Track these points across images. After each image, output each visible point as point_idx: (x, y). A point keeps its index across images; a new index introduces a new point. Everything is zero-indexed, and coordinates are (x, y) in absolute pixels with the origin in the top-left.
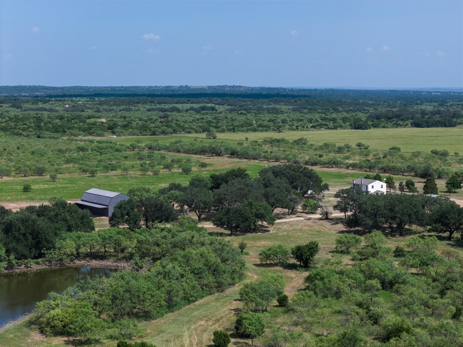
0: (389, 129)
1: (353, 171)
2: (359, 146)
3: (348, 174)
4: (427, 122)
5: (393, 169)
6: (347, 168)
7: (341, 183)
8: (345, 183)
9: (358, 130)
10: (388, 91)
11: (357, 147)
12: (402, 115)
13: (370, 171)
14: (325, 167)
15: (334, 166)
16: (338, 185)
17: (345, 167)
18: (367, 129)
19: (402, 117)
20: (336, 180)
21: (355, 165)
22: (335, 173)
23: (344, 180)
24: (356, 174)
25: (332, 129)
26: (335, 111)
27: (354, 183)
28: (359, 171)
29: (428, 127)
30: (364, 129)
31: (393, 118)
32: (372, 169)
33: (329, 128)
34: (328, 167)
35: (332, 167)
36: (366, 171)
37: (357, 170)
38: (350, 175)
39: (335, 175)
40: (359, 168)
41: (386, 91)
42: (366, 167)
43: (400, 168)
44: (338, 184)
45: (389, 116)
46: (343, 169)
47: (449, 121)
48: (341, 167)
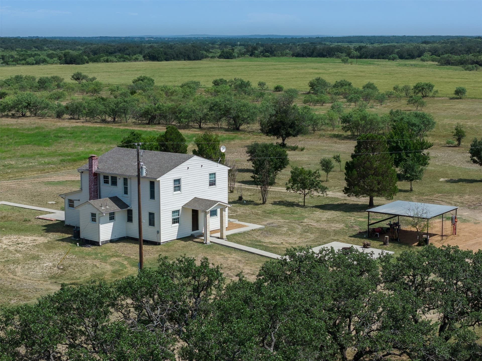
0: (115, 63)
1: (74, 124)
2: (77, 79)
3: (61, 130)
4: (165, 54)
5: (174, 113)
6: (59, 115)
7: (43, 160)
8: (55, 159)
9: (71, 65)
10: (98, 37)
11: (75, 82)
12: (127, 49)
13: (114, 121)
14: (7, 116)
15: (28, 114)
16: (31, 169)
17: (54, 113)
18: (84, 64)
19: (127, 52)
20: (28, 150)
21: (77, 107)
22: (29, 130)
23: (52, 148)
24: (83, 130)
25: (33, 64)
26: (38, 49)
27: (95, 169)
28: (87, 121)
29: (167, 60)
30: (79, 64)
31: (115, 52)
32: (120, 116)
33: (28, 64)
34: (13, 116)
35: (24, 116)
36: (104, 121)
37: (82, 119)
38: (67, 132)
39: (28, 136)
40: (87, 115)
41: (96, 37)
42: (105, 113)
43: (193, 111)
44: (33, 163)
45: (110, 51)
46: (50, 119)
47: (193, 52)
48: (43, 116)
